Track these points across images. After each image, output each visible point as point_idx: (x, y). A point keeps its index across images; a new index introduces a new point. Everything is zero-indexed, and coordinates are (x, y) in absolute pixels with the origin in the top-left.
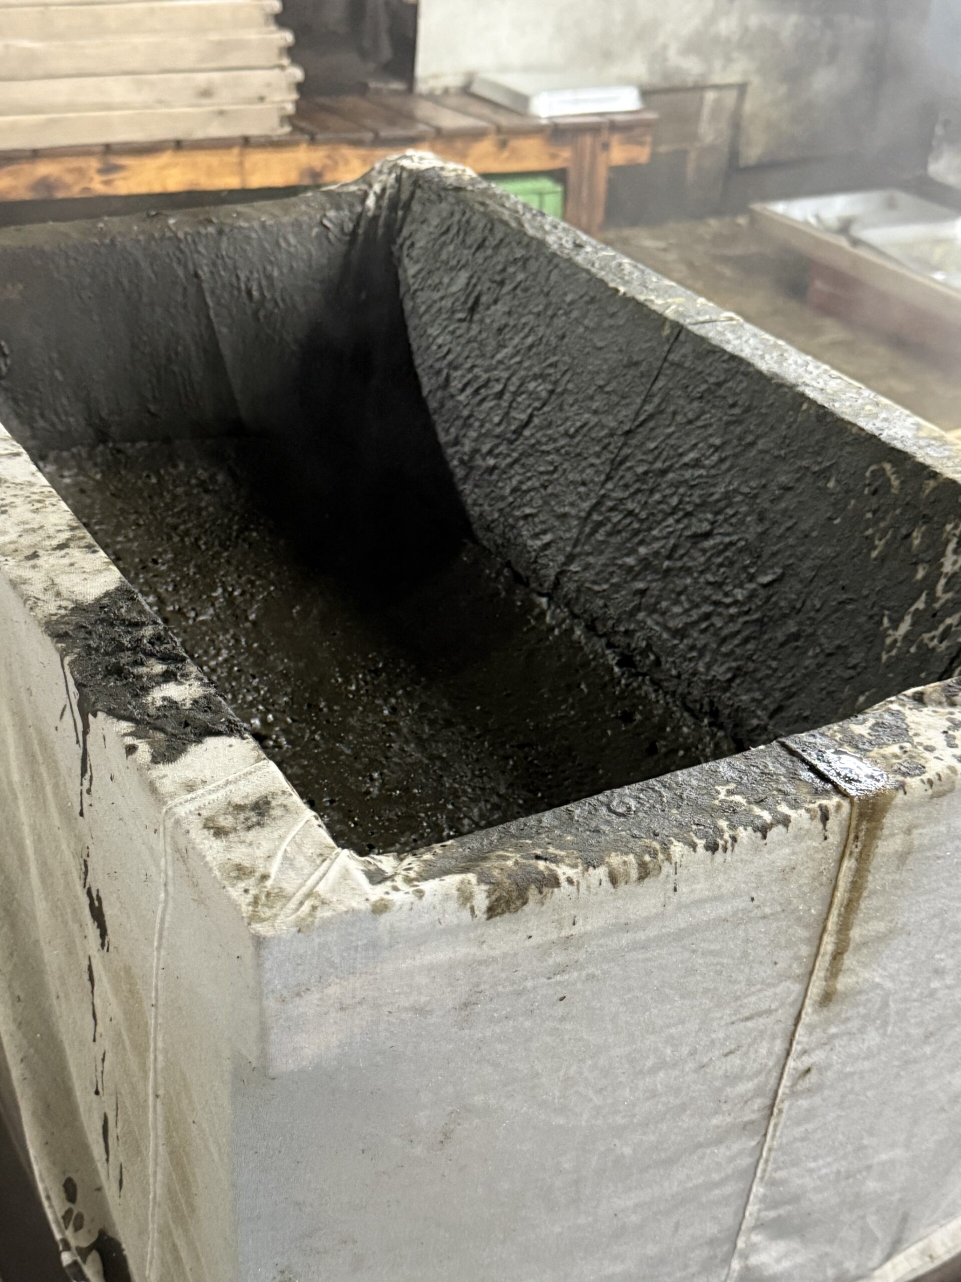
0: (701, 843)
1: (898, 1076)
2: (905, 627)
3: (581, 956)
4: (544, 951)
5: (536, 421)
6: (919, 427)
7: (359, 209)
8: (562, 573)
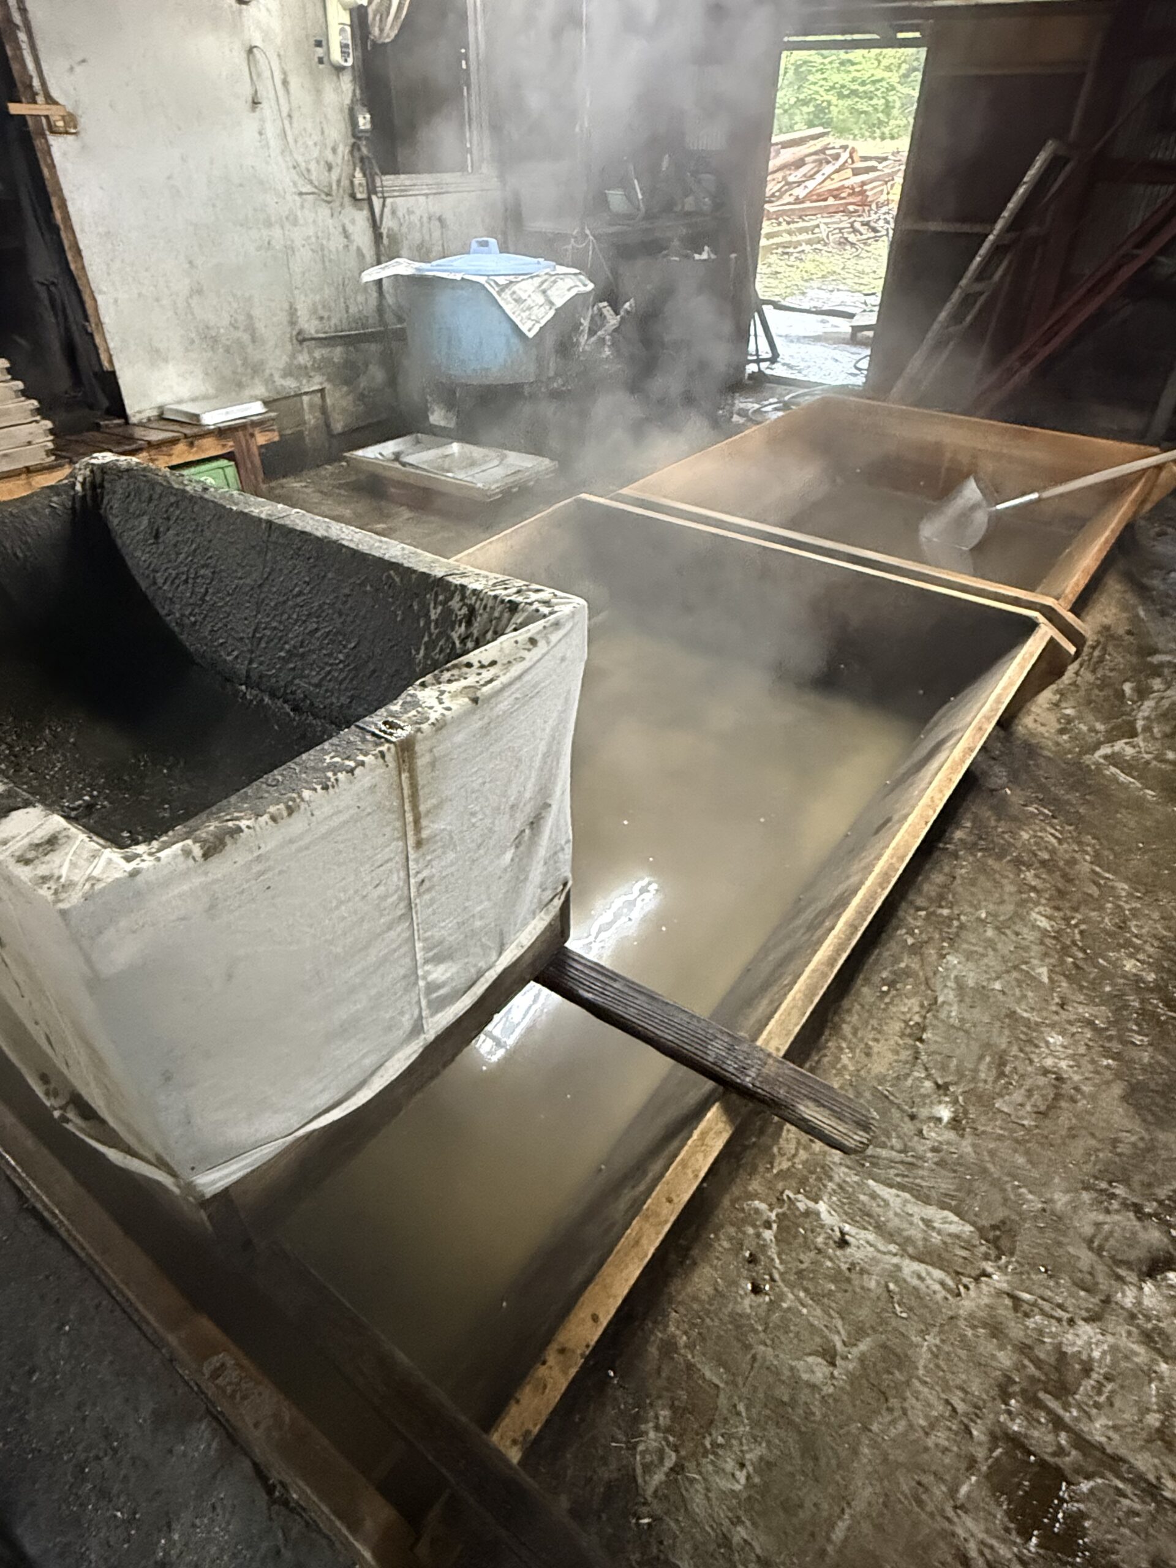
0: (319, 787)
1: (471, 869)
2: (422, 652)
3: (271, 863)
4: (248, 866)
5: (210, 591)
6: (403, 549)
7: (72, 493)
8: (248, 671)
